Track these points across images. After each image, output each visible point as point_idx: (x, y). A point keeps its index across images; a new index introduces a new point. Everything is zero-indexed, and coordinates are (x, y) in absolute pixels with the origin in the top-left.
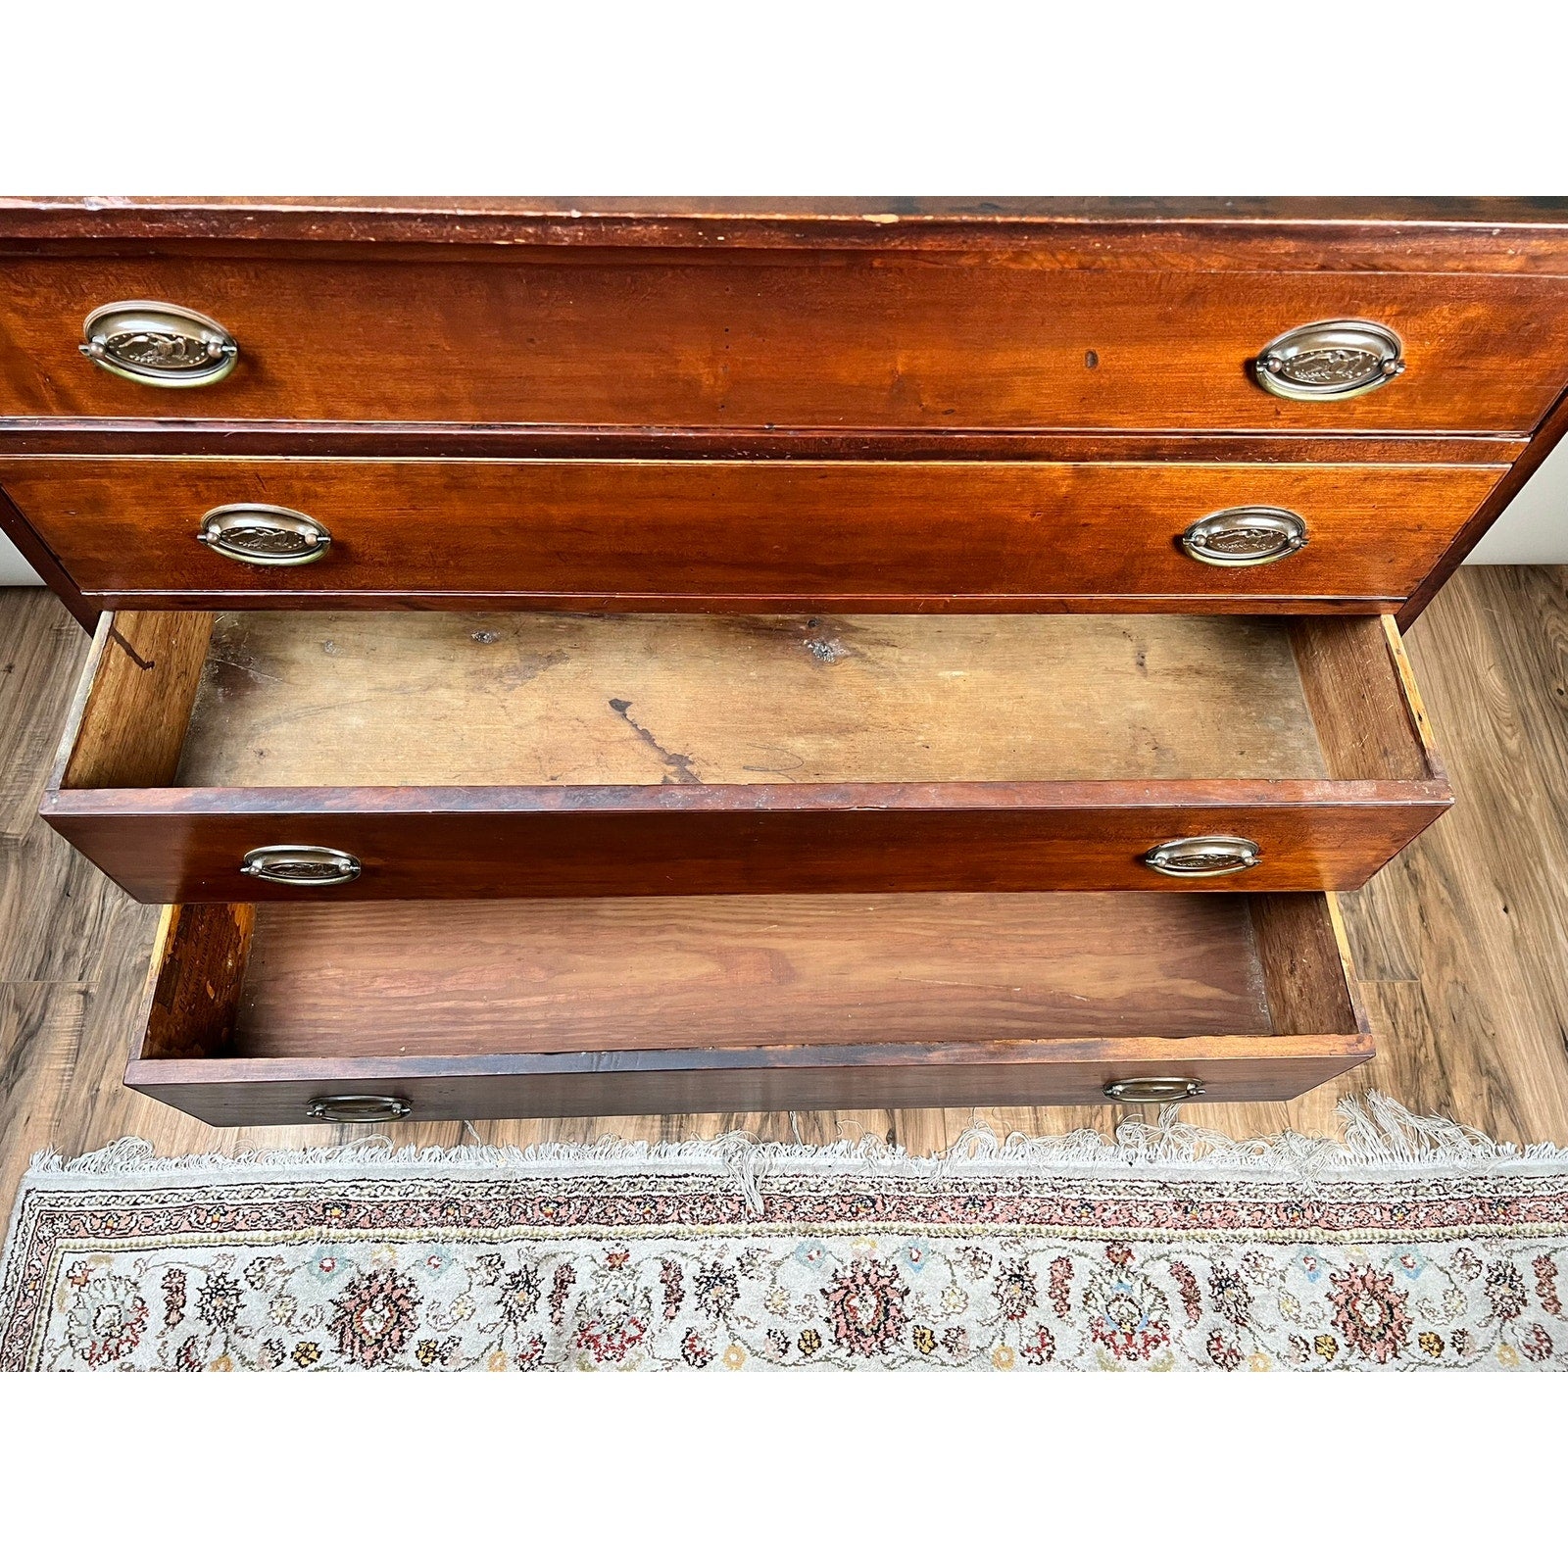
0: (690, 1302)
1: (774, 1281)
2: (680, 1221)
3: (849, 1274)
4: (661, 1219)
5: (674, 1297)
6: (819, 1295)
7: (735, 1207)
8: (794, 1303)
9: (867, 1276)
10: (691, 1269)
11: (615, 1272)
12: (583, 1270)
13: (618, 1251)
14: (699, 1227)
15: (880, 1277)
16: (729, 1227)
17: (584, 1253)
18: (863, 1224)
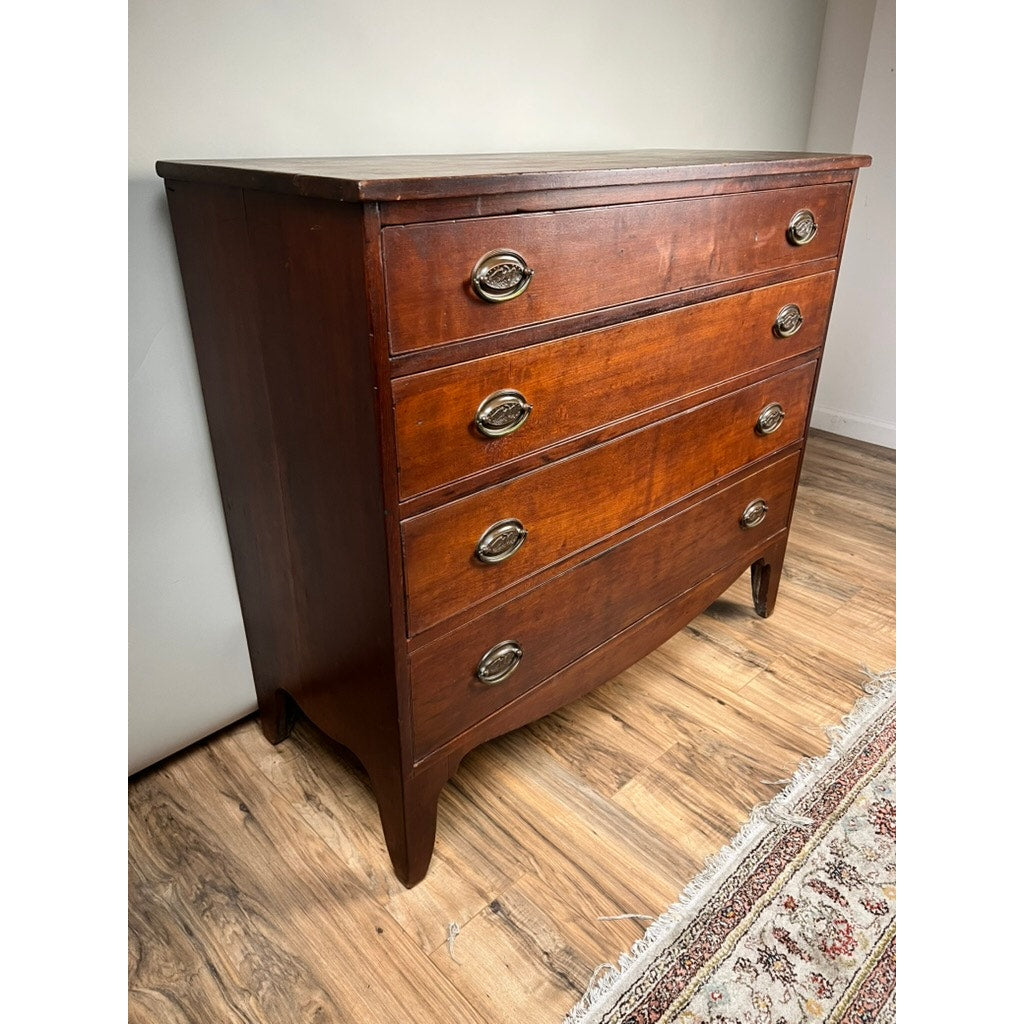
0: (843, 890)
1: (856, 848)
2: (789, 861)
3: (875, 818)
4: (781, 869)
5: (835, 895)
6: (877, 836)
7: (798, 834)
8: (876, 848)
9: (880, 812)
10: (823, 876)
11: (798, 910)
12: (784, 923)
13: (785, 900)
14: (799, 857)
15: (885, 808)
16: (808, 845)
17: (771, 917)
18: (849, 794)
